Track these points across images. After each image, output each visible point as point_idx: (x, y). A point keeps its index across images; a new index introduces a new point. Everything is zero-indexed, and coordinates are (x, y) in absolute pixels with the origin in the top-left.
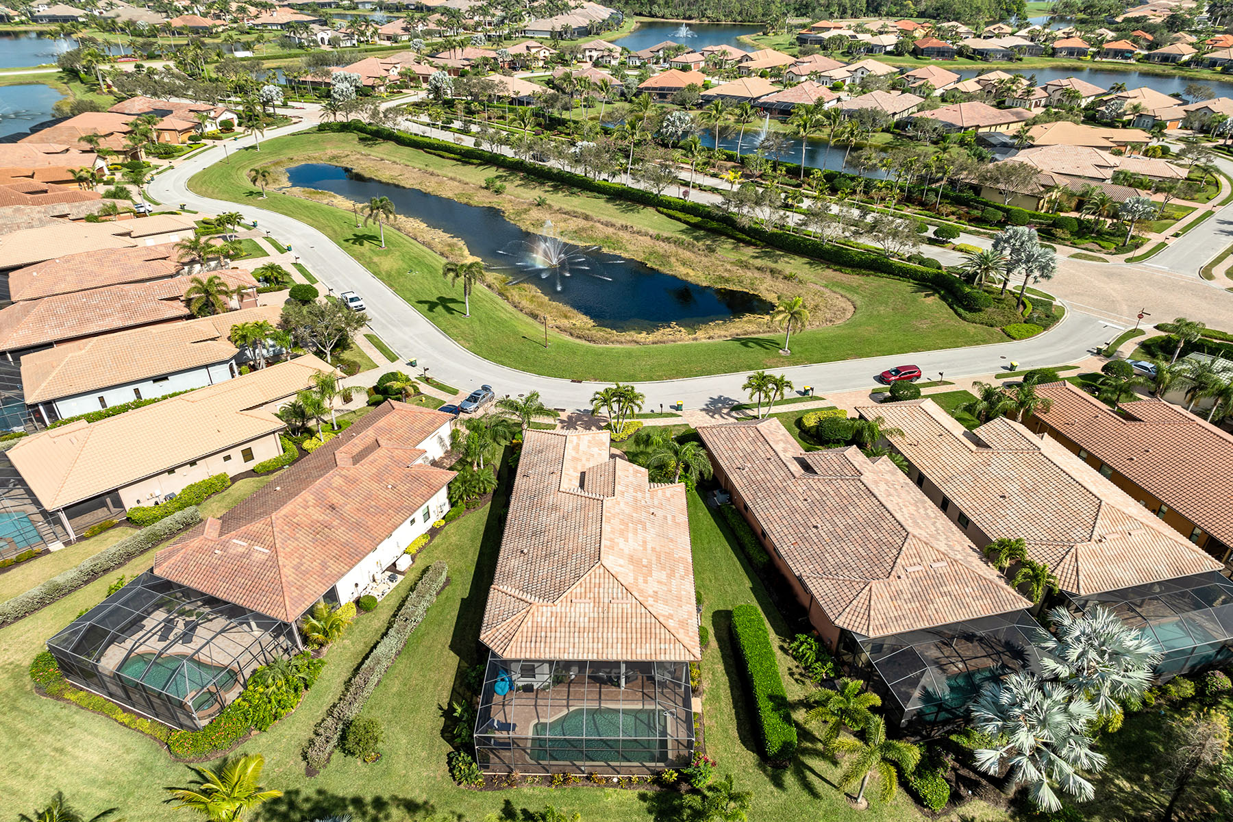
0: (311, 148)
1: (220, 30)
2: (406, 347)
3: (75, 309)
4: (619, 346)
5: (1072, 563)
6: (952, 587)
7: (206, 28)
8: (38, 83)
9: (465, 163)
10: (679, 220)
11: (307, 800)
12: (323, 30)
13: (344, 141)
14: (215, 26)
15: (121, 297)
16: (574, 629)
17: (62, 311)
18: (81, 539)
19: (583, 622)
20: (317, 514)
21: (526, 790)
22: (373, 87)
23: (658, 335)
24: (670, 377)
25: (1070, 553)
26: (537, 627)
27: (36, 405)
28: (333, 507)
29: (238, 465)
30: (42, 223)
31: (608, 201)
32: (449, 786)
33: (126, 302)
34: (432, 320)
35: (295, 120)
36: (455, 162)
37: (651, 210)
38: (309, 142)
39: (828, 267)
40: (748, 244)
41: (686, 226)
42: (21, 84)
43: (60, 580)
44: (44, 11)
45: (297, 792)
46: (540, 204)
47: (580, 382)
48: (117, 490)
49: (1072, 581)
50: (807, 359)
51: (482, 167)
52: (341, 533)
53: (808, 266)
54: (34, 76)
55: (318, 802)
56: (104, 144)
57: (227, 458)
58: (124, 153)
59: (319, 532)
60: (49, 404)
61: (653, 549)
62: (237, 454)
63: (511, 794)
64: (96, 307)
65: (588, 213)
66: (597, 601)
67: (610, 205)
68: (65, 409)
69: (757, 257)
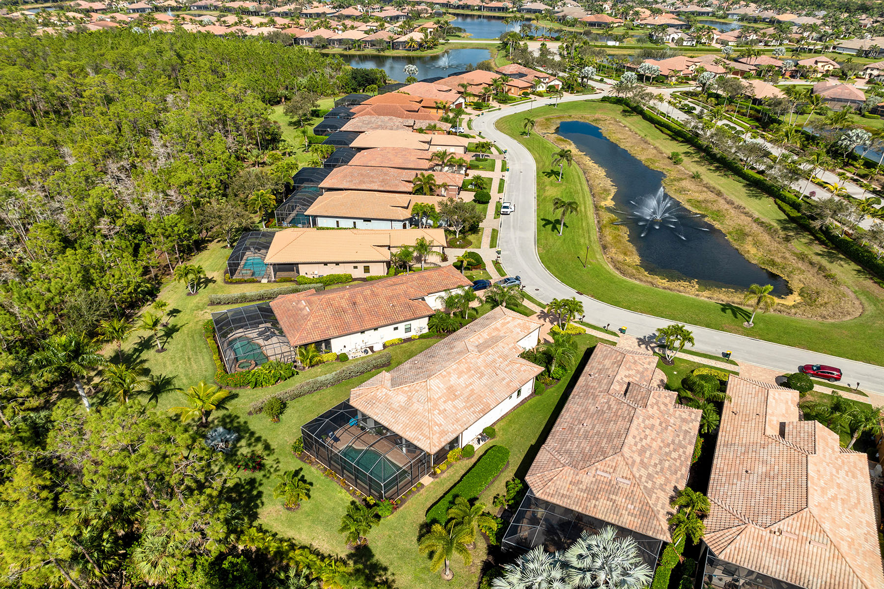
0: (589, 111)
1: (615, 25)
2: (506, 242)
3: (362, 175)
4: (637, 282)
5: (734, 534)
6: (620, 499)
7: (606, 23)
8: (486, 49)
9: (673, 139)
10: (784, 211)
11: (238, 423)
12: (676, 33)
13: (613, 110)
14: (613, 23)
15: (385, 174)
16: (389, 407)
17: (356, 174)
18: (275, 281)
19: (395, 406)
20: (344, 304)
21: (313, 469)
22: (667, 77)
23: (674, 285)
24: (642, 312)
25: (739, 527)
26: (375, 397)
27: (309, 216)
28: (354, 304)
29: (359, 273)
30: (398, 128)
31: (746, 186)
32: (289, 449)
33: (386, 177)
34: (539, 231)
35: (598, 91)
36: (668, 137)
37: (771, 200)
38: (590, 107)
39: (871, 279)
40: (822, 243)
41: (786, 217)
42: (478, 48)
43: (248, 294)
44: (529, 6)
45: (238, 418)
46: (696, 177)
47: (581, 294)
48: (298, 264)
49: (722, 545)
50: (759, 335)
51: (681, 144)
52: (349, 317)
53: (855, 272)
54: (487, 44)
55: (241, 426)
56: (470, 90)
57: (355, 267)
58: (479, 96)
59: (339, 312)
60: (315, 217)
61: (472, 390)
62: (361, 267)
63: (306, 466)
64: (372, 176)
65: (722, 190)
66: (410, 398)
67: (744, 189)
68: (321, 222)
69: (819, 255)
